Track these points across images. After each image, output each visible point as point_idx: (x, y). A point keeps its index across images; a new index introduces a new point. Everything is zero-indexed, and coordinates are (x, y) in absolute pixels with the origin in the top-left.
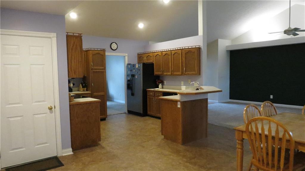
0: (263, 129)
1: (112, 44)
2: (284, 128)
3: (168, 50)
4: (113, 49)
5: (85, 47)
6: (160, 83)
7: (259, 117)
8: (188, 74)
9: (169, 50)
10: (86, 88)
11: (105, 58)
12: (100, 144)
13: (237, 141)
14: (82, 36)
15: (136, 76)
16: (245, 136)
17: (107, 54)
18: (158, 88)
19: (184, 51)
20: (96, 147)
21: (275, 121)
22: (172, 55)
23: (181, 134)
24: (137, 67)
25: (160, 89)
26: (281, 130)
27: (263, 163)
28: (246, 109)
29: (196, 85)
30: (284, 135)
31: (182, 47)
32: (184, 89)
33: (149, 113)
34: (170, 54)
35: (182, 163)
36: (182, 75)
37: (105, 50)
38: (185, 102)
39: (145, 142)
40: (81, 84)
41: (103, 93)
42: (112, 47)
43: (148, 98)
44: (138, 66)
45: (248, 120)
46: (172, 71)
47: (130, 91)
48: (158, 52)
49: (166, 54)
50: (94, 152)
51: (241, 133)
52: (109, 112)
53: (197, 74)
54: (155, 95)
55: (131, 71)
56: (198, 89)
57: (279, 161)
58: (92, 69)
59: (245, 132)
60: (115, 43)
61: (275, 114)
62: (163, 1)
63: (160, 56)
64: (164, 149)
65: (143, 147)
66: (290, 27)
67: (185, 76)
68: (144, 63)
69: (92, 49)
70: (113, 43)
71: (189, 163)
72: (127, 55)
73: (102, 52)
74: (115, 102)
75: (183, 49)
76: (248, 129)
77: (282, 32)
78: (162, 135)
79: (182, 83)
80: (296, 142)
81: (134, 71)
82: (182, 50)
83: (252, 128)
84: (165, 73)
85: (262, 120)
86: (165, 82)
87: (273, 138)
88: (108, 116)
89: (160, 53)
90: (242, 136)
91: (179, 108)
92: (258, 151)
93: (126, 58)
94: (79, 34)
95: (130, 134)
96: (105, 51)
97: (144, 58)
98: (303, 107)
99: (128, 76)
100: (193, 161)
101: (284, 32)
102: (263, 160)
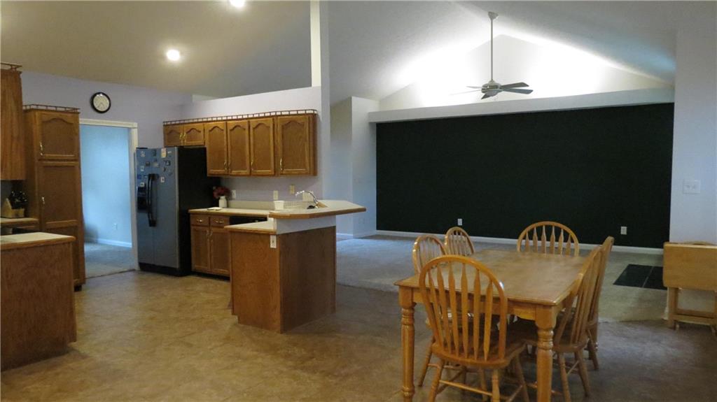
0: (451, 281)
1: (96, 98)
2: (489, 275)
3: (240, 117)
4: (99, 109)
5: (28, 100)
6: (223, 195)
7: (441, 256)
8: (289, 174)
9: (244, 117)
10: (22, 210)
11: (79, 131)
12: (73, 349)
13: (403, 309)
14: (20, 73)
15: (162, 178)
16: (418, 298)
17: (82, 121)
18: (218, 206)
19: (279, 121)
20: (65, 357)
21: (473, 262)
22: (251, 128)
23: (278, 309)
24: (164, 155)
25: (221, 208)
26: (484, 278)
27: (453, 348)
28: (418, 244)
29: (307, 197)
30: (489, 288)
31: (276, 112)
32: (280, 207)
33: (196, 266)
34: (247, 128)
35: (285, 370)
36: (274, 175)
37: (78, 111)
38: (287, 234)
39: (193, 333)
40: (7, 199)
41: (75, 220)
42: (95, 104)
43: (192, 232)
44: (167, 154)
45: (422, 266)
46: (250, 166)
47: (145, 216)
48: (217, 121)
49: (236, 127)
50: (59, 370)
51: (410, 291)
52: (89, 269)
53: (310, 174)
54: (210, 224)
55: (148, 165)
56: (311, 207)
57: (481, 341)
58: (40, 160)
59: (418, 288)
60: (104, 94)
61: (471, 253)
62: (228, 2)
63: (223, 130)
64: (242, 346)
65: (190, 345)
66: (492, 80)
67: (282, 177)
68: (182, 147)
69: (40, 107)
70: (99, 93)
71: (302, 369)
72: (136, 126)
73: (70, 115)
74: (101, 244)
75: (277, 116)
76: (424, 282)
77: (479, 88)
78: (233, 313)
79: (276, 193)
80: (509, 300)
81: (156, 165)
82: (275, 118)
83: (430, 280)
84: (234, 172)
85: (449, 262)
86: (234, 192)
87: (470, 296)
88: (87, 281)
89: (220, 125)
90: (412, 299)
91: (273, 249)
92: (443, 328)
93: (135, 132)
94: (11, 65)
95: (152, 318)
96: (79, 113)
97: (179, 134)
98: (517, 240)
99: (139, 177)
100: (309, 363)
101: (483, 89)
102: (453, 343)
